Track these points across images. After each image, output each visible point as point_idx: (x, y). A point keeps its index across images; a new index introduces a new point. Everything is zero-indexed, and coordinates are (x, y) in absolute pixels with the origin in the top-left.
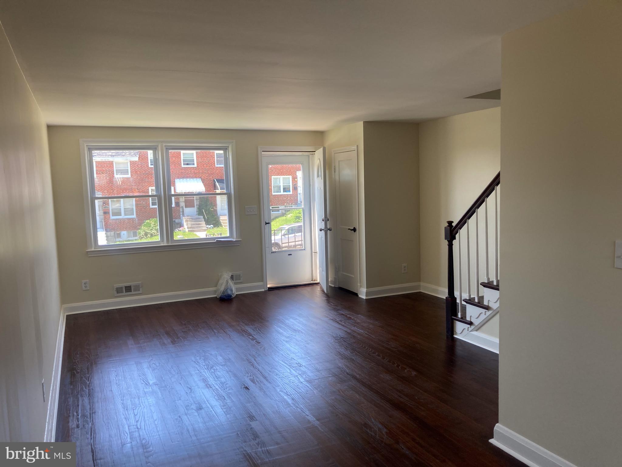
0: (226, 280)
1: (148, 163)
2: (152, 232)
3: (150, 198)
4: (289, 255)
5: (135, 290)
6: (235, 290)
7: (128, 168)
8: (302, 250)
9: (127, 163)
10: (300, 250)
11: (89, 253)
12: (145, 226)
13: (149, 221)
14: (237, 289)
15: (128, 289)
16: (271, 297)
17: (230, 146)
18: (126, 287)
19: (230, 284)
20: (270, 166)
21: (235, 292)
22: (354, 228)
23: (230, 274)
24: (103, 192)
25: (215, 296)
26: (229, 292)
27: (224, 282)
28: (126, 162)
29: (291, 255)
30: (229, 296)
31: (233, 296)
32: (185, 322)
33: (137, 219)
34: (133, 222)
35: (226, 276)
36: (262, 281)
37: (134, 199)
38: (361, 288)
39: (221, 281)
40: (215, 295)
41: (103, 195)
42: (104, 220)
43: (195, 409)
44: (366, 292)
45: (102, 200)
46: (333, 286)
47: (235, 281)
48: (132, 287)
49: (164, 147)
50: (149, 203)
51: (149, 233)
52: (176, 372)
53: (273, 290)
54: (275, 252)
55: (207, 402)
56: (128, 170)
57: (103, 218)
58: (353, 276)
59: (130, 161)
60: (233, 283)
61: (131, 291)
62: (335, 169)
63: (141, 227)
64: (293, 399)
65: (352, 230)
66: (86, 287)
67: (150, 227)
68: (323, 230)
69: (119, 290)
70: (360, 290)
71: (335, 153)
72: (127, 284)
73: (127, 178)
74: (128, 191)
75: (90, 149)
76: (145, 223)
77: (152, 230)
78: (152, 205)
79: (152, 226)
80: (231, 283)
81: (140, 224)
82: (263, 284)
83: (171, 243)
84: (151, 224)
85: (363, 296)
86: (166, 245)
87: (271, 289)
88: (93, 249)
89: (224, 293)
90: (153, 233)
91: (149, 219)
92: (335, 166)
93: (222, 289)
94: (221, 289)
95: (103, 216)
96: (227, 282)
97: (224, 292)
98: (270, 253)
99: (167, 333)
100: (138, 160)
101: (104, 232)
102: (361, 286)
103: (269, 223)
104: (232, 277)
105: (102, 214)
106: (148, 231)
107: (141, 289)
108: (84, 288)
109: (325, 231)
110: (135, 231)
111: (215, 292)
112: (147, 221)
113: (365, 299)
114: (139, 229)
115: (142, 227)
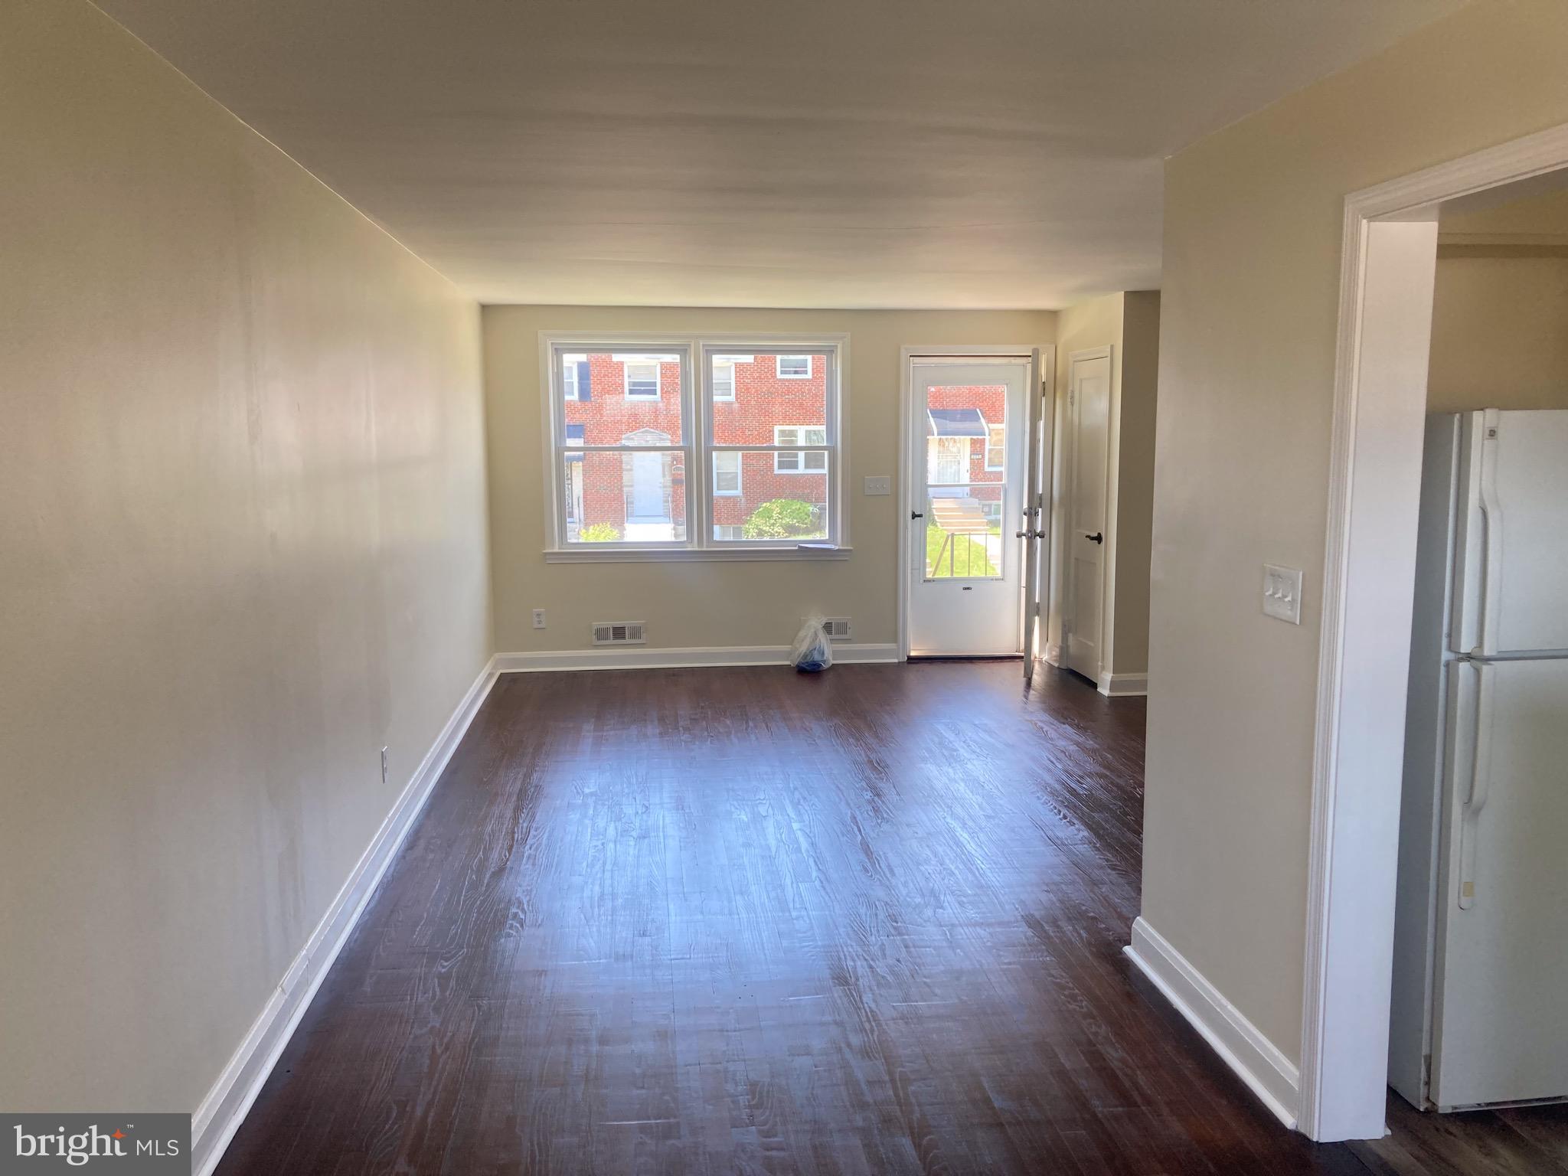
0: (813, 630)
1: (775, 369)
2: (773, 530)
3: (776, 453)
4: (965, 589)
5: (633, 636)
6: (831, 653)
7: (730, 379)
8: (996, 580)
9: (730, 367)
10: (992, 580)
11: (548, 557)
12: (759, 515)
13: (768, 504)
14: (835, 654)
15: (619, 633)
16: (913, 675)
17: (840, 346)
18: (615, 629)
19: (820, 640)
20: (933, 389)
21: (831, 659)
22: (1099, 534)
23: (824, 620)
24: (674, 434)
25: (787, 663)
26: (817, 657)
27: (809, 636)
28: (728, 364)
29: (968, 588)
30: (815, 665)
31: (825, 666)
32: (707, 703)
33: (743, 500)
34: (735, 505)
35: (814, 623)
36: (895, 640)
37: (740, 454)
38: (1104, 672)
39: (802, 634)
40: (787, 660)
41: (672, 441)
42: (673, 496)
43: (636, 837)
44: (1111, 682)
45: (670, 452)
46: (1056, 665)
47: (834, 636)
48: (627, 631)
49: (701, 347)
50: (773, 462)
51: (766, 532)
52: (639, 780)
53: (917, 663)
54: (934, 581)
55: (661, 830)
56: (730, 383)
57: (671, 493)
58: (1092, 645)
59: (736, 364)
60: (827, 640)
61: (624, 638)
62: (1072, 397)
63: (752, 517)
64: (812, 844)
65: (1093, 539)
66: (539, 622)
67: (769, 518)
68: (1024, 535)
69: (601, 634)
70: (1102, 675)
71: (1075, 361)
72: (618, 624)
73: (726, 404)
74: (727, 434)
75: (558, 351)
76: (760, 510)
77: (773, 525)
78: (780, 467)
79: (775, 515)
80: (823, 639)
81: (749, 512)
82: (895, 647)
83: (707, 547)
84: (773, 510)
85: (1104, 691)
86: (697, 549)
87: (912, 660)
88: (556, 550)
89: (806, 658)
90: (777, 532)
91: (770, 501)
92: (1073, 392)
93: (803, 648)
94: (801, 650)
95: (671, 489)
96: (816, 634)
97: (805, 656)
98: (922, 581)
99: (662, 720)
100: (752, 361)
101: (672, 526)
102: (1103, 668)
103: (920, 516)
104: (828, 627)
105: (669, 483)
106: (764, 528)
107: (644, 635)
108: (536, 626)
109: (1029, 537)
110: (739, 525)
111: (789, 654)
112: (764, 505)
113: (1108, 697)
114: (746, 522)
115: (753, 519)
